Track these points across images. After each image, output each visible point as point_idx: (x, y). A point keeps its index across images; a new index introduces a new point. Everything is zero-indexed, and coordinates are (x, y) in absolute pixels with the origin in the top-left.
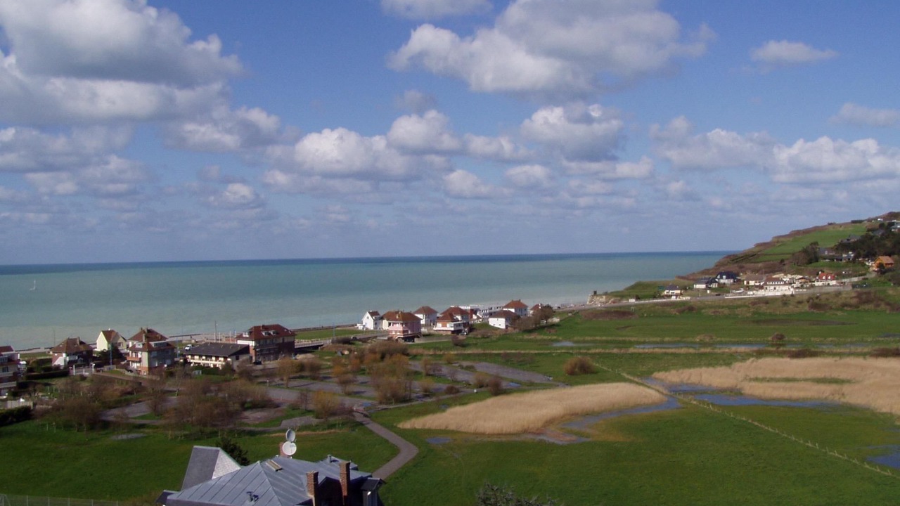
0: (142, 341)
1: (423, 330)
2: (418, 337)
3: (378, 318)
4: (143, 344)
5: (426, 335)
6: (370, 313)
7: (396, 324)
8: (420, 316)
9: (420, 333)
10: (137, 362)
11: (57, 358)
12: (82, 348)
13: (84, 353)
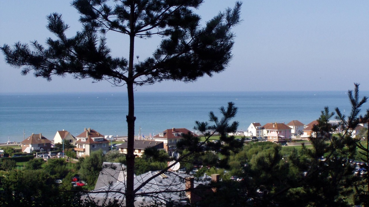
0: (86, 137)
1: (293, 137)
2: (289, 142)
3: (259, 127)
4: (87, 139)
5: (295, 141)
6: (254, 124)
7: (272, 131)
8: (291, 127)
9: (291, 139)
10: (81, 152)
11: (26, 147)
12: (43, 141)
13: (45, 145)
